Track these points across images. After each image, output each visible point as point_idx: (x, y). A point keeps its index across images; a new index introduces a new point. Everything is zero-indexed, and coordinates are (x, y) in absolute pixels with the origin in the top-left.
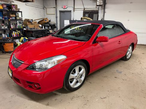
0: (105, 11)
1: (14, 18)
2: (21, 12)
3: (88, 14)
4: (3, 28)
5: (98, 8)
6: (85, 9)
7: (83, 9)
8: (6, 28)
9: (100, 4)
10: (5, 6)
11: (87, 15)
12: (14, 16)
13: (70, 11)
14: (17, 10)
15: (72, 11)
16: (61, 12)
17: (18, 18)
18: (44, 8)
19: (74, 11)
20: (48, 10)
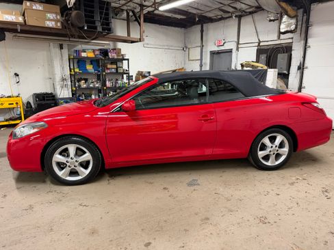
0: (308, 45)
1: (113, 70)
2: (128, 60)
3: (265, 55)
4: (91, 85)
5: (292, 38)
6: (261, 44)
7: (257, 44)
8: (97, 85)
9: (289, 29)
10: (97, 53)
11: (263, 57)
12: (115, 66)
13: (230, 51)
14: (121, 57)
15: (234, 51)
16: (213, 53)
17: (120, 71)
18: (185, 48)
19: (238, 49)
20: (192, 51)
